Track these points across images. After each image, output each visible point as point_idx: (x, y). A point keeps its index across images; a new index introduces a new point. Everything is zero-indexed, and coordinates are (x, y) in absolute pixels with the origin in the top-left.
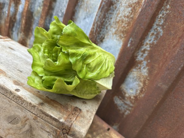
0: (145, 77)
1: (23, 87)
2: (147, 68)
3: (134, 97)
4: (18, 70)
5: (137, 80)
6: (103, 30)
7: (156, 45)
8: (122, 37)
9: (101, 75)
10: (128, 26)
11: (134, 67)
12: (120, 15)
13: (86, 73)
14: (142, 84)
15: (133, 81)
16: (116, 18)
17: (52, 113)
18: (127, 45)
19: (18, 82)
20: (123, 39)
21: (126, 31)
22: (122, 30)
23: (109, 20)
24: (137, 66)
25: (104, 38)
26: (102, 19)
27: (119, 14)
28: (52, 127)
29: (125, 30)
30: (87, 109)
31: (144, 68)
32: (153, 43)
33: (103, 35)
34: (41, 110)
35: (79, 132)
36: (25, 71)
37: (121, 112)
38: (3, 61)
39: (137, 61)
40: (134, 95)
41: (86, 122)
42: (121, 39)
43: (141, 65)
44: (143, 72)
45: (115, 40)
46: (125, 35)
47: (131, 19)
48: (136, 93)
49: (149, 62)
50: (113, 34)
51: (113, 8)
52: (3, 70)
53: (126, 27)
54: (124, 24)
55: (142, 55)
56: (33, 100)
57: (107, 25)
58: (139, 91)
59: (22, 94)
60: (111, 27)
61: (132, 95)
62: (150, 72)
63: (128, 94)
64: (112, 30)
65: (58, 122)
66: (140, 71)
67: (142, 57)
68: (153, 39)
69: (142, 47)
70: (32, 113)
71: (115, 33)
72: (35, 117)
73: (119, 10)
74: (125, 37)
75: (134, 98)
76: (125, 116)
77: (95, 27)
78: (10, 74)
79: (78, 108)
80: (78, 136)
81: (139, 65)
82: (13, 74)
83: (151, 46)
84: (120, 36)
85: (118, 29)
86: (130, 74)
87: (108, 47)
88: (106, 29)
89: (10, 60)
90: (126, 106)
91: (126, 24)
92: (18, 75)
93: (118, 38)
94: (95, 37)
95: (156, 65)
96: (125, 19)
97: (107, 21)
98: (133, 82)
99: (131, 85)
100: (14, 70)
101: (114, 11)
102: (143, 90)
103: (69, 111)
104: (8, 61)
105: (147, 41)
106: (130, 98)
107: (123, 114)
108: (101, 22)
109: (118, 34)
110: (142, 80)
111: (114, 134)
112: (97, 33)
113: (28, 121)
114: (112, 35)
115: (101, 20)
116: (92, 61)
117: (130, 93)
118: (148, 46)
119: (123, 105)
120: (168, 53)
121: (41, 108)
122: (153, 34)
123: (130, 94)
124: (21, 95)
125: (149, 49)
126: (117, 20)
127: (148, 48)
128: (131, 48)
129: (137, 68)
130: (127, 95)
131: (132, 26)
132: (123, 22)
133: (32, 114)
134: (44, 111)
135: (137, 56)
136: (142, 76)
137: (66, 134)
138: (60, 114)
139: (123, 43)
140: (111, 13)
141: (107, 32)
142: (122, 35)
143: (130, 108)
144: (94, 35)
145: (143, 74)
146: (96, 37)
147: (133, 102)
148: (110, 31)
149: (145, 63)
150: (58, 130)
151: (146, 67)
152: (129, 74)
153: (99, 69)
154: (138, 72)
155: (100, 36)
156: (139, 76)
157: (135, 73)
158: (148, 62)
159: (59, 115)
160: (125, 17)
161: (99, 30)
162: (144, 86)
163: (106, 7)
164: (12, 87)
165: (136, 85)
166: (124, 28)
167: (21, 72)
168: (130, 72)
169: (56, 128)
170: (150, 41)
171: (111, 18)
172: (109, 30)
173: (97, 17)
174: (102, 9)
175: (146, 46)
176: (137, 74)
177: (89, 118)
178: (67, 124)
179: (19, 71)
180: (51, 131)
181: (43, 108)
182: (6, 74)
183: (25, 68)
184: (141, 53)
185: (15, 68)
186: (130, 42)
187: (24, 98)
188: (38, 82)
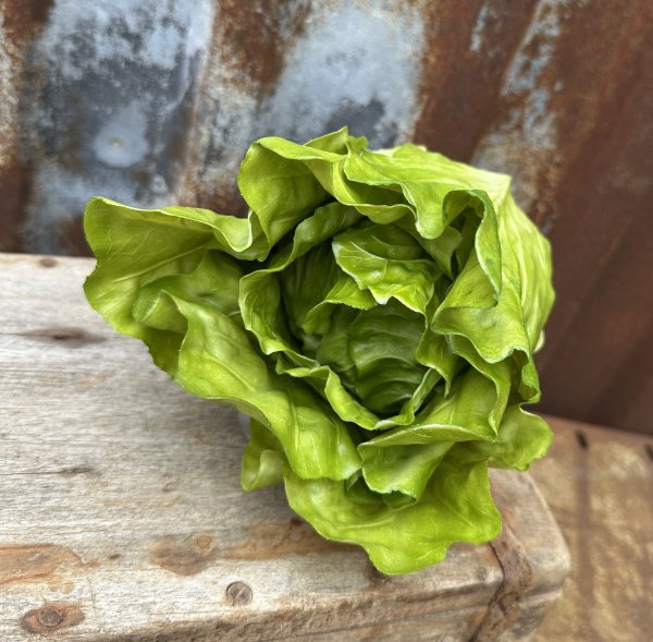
0: (543, 157)
1: (227, 558)
2: (552, 116)
4: (64, 473)
7: (589, 9)
11: (492, 129)
14: (531, 190)
17: (443, 577)
18: (469, 42)
19: (171, 545)
24: (507, 119)
25: (309, 10)
28: (455, 616)
31: (539, 120)
36: (99, 453)
39: (503, 98)
43: (523, 113)
44: (534, 140)
45: (377, 13)
49: (559, 93)
52: (20, 541)
55: (526, 67)
56: (338, 580)
59: (274, 596)
62: (564, 132)
65: (479, 592)
66: (522, 139)
67: (527, 76)
69: (529, 29)
70: (353, 628)
81: (516, 114)
82: (84, 522)
83: (567, 16)
87: (342, 56)
92: (107, 503)
94: (268, 21)
95: (591, 98)
100: (47, 488)
110: (532, 170)
118: (552, 18)
121: (398, 593)
125: (555, 32)
127: (550, 27)
128: (491, 54)
129: (505, 127)
133: (353, 632)
135: (504, 81)
136: (531, 155)
137: (514, 604)
139: (429, 26)
144: (259, 10)
145: (535, 148)
146: (276, 23)
149: (540, 98)
150: (481, 609)
151: (547, 114)
154: (512, 142)
155: (294, 8)
156: (518, 162)
157: (497, 150)
158: (552, 92)
159: (463, 560)
162: (541, 193)
164: (198, 595)
169: (471, 611)
175: (544, 22)
176: (508, 153)
179: (75, 471)
180: (447, 629)
182: (69, 550)
183: (69, 431)
184: (519, 59)
185: (34, 473)
186: (480, 25)
187: (299, 606)
188: (332, 502)
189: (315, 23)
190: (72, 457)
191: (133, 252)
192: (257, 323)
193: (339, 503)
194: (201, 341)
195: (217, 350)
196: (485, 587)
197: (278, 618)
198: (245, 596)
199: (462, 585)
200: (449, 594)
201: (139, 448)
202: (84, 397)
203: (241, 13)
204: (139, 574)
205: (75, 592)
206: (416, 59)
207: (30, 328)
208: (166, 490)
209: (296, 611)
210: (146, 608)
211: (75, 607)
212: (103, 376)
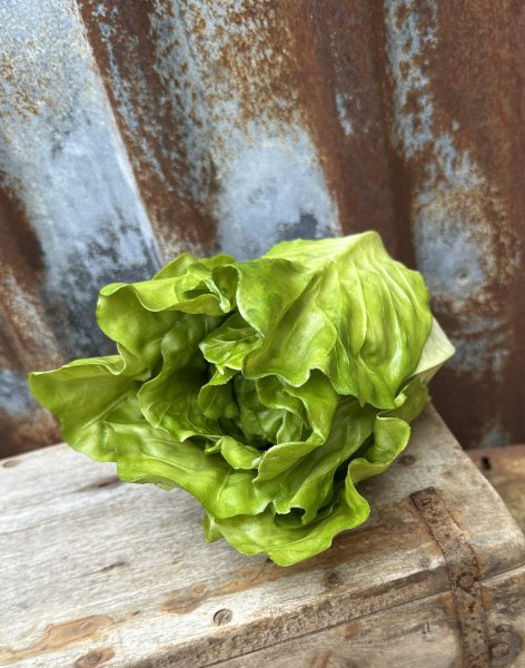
1: (216, 595)
2: (466, 153)
3: (487, 289)
4: (105, 569)
5: (459, 225)
6: (189, 141)
7: (443, 46)
8: (290, 111)
9: (417, 340)
10: (277, 50)
11: (417, 190)
12: (210, 29)
14: (485, 228)
15: (445, 242)
16: (201, 49)
17: (389, 572)
18: (342, 130)
19: (176, 597)
20: (296, 114)
21: (284, 77)
22: (268, 81)
23: (181, 80)
24: (426, 176)
25: (214, 169)
26: (156, 101)
27: (203, 23)
28: (422, 605)
29: (277, 73)
30: (440, 470)
31: (455, 164)
32: (426, 48)
33: (203, 159)
34: (354, 596)
35: (506, 546)
36: (129, 551)
37: (477, 376)
38: (13, 594)
39: (412, 159)
40: (485, 284)
41: (486, 507)
42: (288, 120)
43: (437, 163)
44: (462, 182)
45: (267, 144)
46: (295, 95)
47: (272, 14)
48: (486, 272)
49: (459, 130)
50: (237, 125)
51: (160, 17)
52: (75, 618)
53: (273, 56)
54: (254, 51)
55: (417, 123)
56: (299, 591)
57: (188, 110)
58: (491, 260)
59: (250, 612)
60: (210, 101)
61: (478, 288)
62: (486, 163)
63: (460, 298)
64: (223, 111)
65: (430, 577)
66: (450, 187)
67: (421, 131)
68: (415, 33)
69: (397, 91)
70: (330, 627)
71: (248, 115)
72: (347, 630)
73: (192, 7)
74: (302, 101)
75: (489, 296)
76: (499, 378)
77: (150, 157)
78: (111, 605)
79: (418, 493)
80: (509, 558)
81: (432, 167)
82: (118, 596)
84: (277, 111)
85: (247, 88)
86: (421, 225)
87: (260, 191)
88: (196, 130)
89: (19, 569)
90: (482, 344)
91: (263, 45)
92: (134, 581)
93: (273, 125)
94: (181, 194)
95: (494, 121)
96: (243, 28)
97: (178, 91)
98: (451, 245)
99: (450, 261)
100: (94, 582)
101: (170, 28)
102: (503, 244)
103: (413, 523)
104: (26, 578)
105: (400, 56)
106: (476, 304)
107: (489, 374)
108: (159, 120)
109: (261, 111)
110: (476, 210)
112: (176, 175)
113: (331, 660)
114: (236, 132)
115: (152, 106)
116: (367, 328)
117: (465, 288)
118: (415, 72)
119: (468, 347)
120: (507, 46)
121: (349, 590)
122: (402, 12)
123: (467, 295)
124: (253, 619)
125: (424, 82)
126: (216, 56)
127: (418, 79)
129: (427, 184)
130: (458, 305)
131: (301, 39)
132: (243, 48)
133: (332, 631)
134: (365, 587)
135: (401, 144)
136: (467, 196)
137: (477, 585)
138: (409, 552)
139: (311, 133)
140: (169, 49)
141: (210, 136)
142: (283, 103)
143: (501, 338)
144: (171, 189)
145: (466, 189)
146: (188, 192)
147: (495, 309)
148: (217, 118)
149: (445, 143)
150: (445, 594)
151: (461, 155)
152: (416, 227)
153: (397, 330)
154: (443, 194)
155: (197, 174)
156: (458, 208)
157: (433, 206)
158: (452, 133)
159: (409, 556)
160: (236, 19)
161: (174, 155)
162: (495, 226)
163: (134, 41)
164: (193, 625)
165: (469, 247)
166: (266, 68)
167: (121, 564)
168: (416, 219)
169: (435, 597)
170: (408, 46)
171: (185, 67)
172: (208, 122)
173: (123, 110)
174: (120, 60)
175: (409, 78)
176: (444, 205)
177: (479, 487)
178: (456, 557)
179: (112, 567)
180: (425, 618)
181: (353, 585)
182: (106, 616)
183: (109, 543)
184: (406, 121)
185: (86, 575)
186: (343, 112)
187: (269, 616)
188: (264, 533)
189: (225, 176)
190: (110, 559)
191: (82, 403)
192: (169, 422)
194: (135, 448)
195: (155, 451)
196: (432, 573)
197: (255, 628)
198: (229, 618)
199: (407, 574)
200: (398, 584)
201: (157, 541)
202: (119, 518)
203: (159, 198)
204: (152, 620)
205: (109, 640)
206: (316, 165)
208: (175, 563)
209: (268, 620)
210: (156, 640)
211: (109, 649)
212: (133, 502)
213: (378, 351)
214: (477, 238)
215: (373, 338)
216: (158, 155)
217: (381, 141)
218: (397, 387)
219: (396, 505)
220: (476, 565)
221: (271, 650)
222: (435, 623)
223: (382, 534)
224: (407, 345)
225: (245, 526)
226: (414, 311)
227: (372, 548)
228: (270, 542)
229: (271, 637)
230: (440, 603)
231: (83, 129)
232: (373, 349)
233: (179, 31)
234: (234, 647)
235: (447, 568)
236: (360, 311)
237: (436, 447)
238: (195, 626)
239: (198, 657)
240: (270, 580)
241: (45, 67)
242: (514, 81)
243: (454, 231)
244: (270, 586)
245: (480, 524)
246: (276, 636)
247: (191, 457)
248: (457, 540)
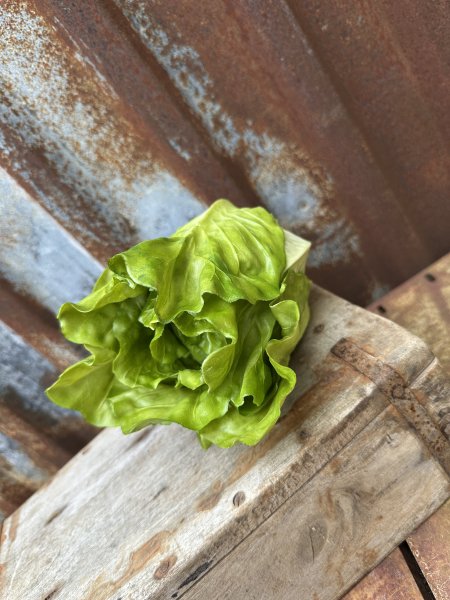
0: (287, 154)
1: (229, 484)
2: (265, 135)
3: (323, 206)
4: (155, 497)
5: (284, 178)
6: (103, 212)
7: (217, 82)
8: (151, 166)
9: (277, 247)
10: (126, 136)
11: (248, 171)
12: (83, 144)
13: (263, 280)
14: (301, 171)
15: (281, 192)
16: (85, 158)
17: (340, 412)
18: (183, 159)
19: (205, 498)
20: (156, 166)
21: (137, 148)
22: (130, 156)
23: (82, 180)
24: (248, 160)
25: (127, 221)
26: (72, 199)
27: (77, 143)
28: (376, 424)
29: (132, 148)
30: (343, 324)
31: (262, 144)
32: (208, 89)
33: (117, 218)
34: (323, 441)
35: (413, 353)
36: (166, 477)
37: (347, 260)
38: (105, 540)
39: (235, 156)
40: (319, 204)
41: (386, 333)
42: (153, 171)
43: (251, 150)
44: (272, 152)
45: (149, 191)
46: (149, 155)
47: (112, 118)
48: (318, 198)
49: (254, 124)
50: (127, 190)
51: (51, 153)
53: (126, 141)
54: (113, 143)
55: (226, 134)
56: (284, 456)
57: (94, 195)
58: (315, 188)
59: (255, 488)
60: (104, 184)
61: (317, 209)
62: (279, 133)
63: (309, 220)
64: (115, 186)
65: (371, 402)
66: (266, 159)
67: (232, 136)
68: (197, 84)
69: (205, 121)
70: (318, 472)
71: (129, 181)
72: (332, 468)
73: (68, 139)
74: (154, 157)
75: (326, 210)
76: (361, 255)
77: (86, 232)
78: (166, 521)
79: (335, 347)
80: (420, 360)
81: (249, 154)
82: (168, 513)
83: (213, 97)
84: (145, 170)
85: (121, 166)
86: (261, 190)
87: (159, 221)
88: (105, 204)
89: (105, 520)
90: (338, 240)
91: (116, 138)
92: (174, 498)
93: (146, 179)
94: (114, 244)
95: (270, 108)
96: (101, 135)
97: (83, 188)
98: (286, 192)
99: (291, 201)
100: (151, 509)
101: (61, 156)
102: (316, 176)
103: (341, 369)
104: (111, 525)
105: (196, 102)
106: (320, 218)
107: (353, 255)
108: (79, 208)
109: (136, 174)
110: (289, 164)
111: (399, 300)
112: (105, 235)
113: (332, 493)
114: (128, 194)
115: (72, 203)
116: (237, 254)
117: (309, 212)
118: (209, 105)
119: (332, 246)
120: (253, 62)
121: (318, 439)
122: (183, 77)
123: (312, 215)
124: (259, 492)
125: (218, 108)
126: (94, 158)
127: (212, 109)
128: (197, 152)
129: (252, 165)
130: (311, 224)
131: (134, 122)
132: (106, 145)
133: (322, 474)
134: (328, 431)
135: (224, 150)
136: (279, 159)
137: (407, 391)
138: (347, 391)
139: (169, 171)
140: (66, 168)
141: (114, 203)
142: (145, 164)
143: (348, 230)
144: (106, 244)
145: (277, 155)
146: (117, 241)
147: (334, 215)
148: (114, 192)
149: (249, 136)
150: (389, 408)
151: (262, 137)
152: (259, 193)
153: (260, 246)
154: (264, 166)
155: (118, 228)
156: (278, 168)
157: (262, 176)
158: (251, 127)
159: (348, 394)
160: (94, 131)
161: (98, 224)
162: (306, 167)
163: (42, 173)
164: (221, 514)
165: (298, 187)
166: (125, 149)
167: (164, 489)
168: (256, 188)
169: (383, 414)
170: (197, 93)
171: (80, 173)
172: (110, 197)
173: (57, 213)
174: (41, 187)
175: (208, 111)
176: (269, 171)
177: (375, 322)
178: (382, 378)
179: (159, 494)
180: (384, 432)
181: (319, 434)
182: (164, 531)
183: (153, 477)
184: (219, 135)
185: (145, 506)
186: (178, 148)
187: (270, 484)
188: (238, 425)
189: (136, 222)
190: (156, 488)
191: (89, 394)
192: (143, 380)
193: (244, 422)
194: (129, 407)
195: (144, 403)
196: (371, 398)
197: (264, 497)
198: (243, 498)
199: (353, 407)
200: (350, 417)
201: (181, 462)
202: (155, 457)
203: (103, 253)
204: (194, 521)
205: (171, 549)
206: (182, 188)
207: (129, 445)
208: (196, 473)
209: (271, 488)
210: (201, 535)
211: (172, 556)
212: (159, 442)
213: (252, 266)
214: (300, 180)
215: (244, 258)
216: (89, 229)
217: (209, 153)
218: (277, 282)
219: (324, 362)
220: (399, 377)
221: (285, 507)
222: (392, 433)
223: (323, 387)
224: (272, 252)
225: (222, 427)
226: (267, 230)
227: (321, 400)
228: (245, 430)
229: (280, 498)
230: (388, 417)
231: (45, 238)
232: (248, 265)
233: (67, 155)
234: (257, 517)
235: (379, 389)
236: (228, 246)
237: (333, 311)
238: (224, 514)
239: (235, 535)
240: (262, 456)
241: (8, 214)
242: (268, 79)
243: (283, 183)
244: (262, 462)
245: (387, 347)
246: (283, 496)
247: (170, 395)
248: (377, 366)
